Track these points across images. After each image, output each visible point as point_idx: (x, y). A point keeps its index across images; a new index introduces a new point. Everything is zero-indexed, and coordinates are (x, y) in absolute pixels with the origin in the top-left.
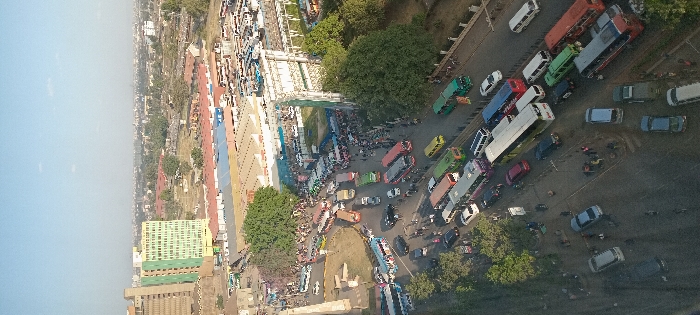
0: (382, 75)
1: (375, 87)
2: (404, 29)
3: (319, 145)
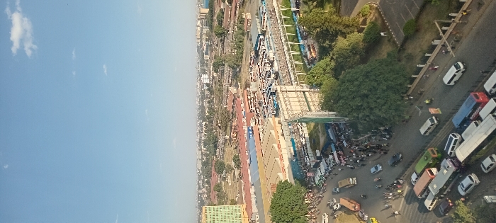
2: (381, 62)
3: (321, 149)
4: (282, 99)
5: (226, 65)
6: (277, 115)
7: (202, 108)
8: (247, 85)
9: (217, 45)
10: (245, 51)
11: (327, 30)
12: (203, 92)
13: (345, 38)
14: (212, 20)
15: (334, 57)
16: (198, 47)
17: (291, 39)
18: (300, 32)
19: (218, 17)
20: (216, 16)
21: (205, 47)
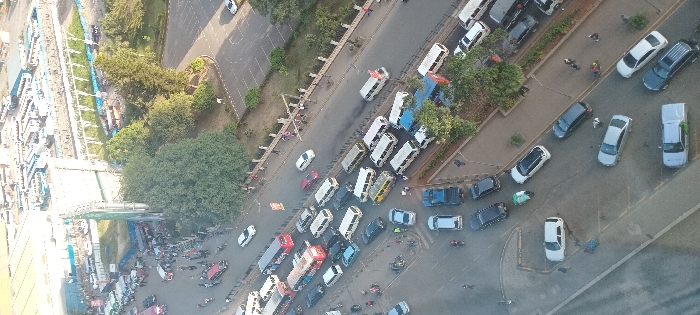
0: (192, 183)
1: (185, 196)
2: (216, 138)
3: (118, 262)
4: (55, 181)
13: (168, 98)
15: (150, 124)
17: (80, 86)
18: (97, 79)
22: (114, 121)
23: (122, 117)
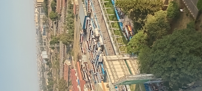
0: (174, 59)
1: (172, 67)
2: (183, 32)
4: (108, 67)
5: (61, 42)
6: (105, 80)
7: (43, 79)
8: (79, 57)
9: (52, 27)
10: (75, 30)
11: (138, 10)
12: (43, 67)
13: (153, 15)
14: (47, 7)
15: (147, 31)
16: (37, 29)
17: (111, 18)
18: (118, 13)
19: (51, 5)
20: (50, 4)
21: (43, 29)
22: (129, 33)
23: (133, 30)
